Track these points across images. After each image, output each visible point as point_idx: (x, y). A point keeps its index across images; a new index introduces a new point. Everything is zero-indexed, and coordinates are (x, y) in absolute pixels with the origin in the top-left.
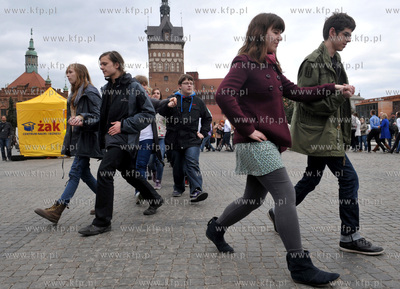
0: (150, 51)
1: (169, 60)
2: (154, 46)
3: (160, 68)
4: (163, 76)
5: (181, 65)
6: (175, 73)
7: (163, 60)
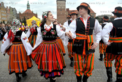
0: (57, 3)
1: (62, 5)
2: (58, 2)
3: (60, 8)
4: (60, 10)
5: (65, 7)
6: (63, 9)
7: (60, 6)
